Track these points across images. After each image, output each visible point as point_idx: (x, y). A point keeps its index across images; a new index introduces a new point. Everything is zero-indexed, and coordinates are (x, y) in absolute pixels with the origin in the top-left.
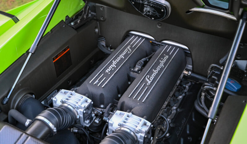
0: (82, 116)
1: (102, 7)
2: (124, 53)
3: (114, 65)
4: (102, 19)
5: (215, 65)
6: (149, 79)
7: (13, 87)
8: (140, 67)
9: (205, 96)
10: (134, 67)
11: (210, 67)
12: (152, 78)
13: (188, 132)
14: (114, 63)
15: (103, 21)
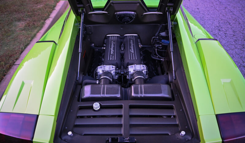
0: (114, 74)
1: (90, 27)
2: (112, 45)
3: (112, 50)
4: (90, 33)
5: (154, 37)
6: (131, 50)
7: (79, 71)
8: (123, 48)
9: (157, 50)
10: (120, 49)
11: (152, 39)
12: (133, 50)
13: (154, 69)
14: (112, 49)
15: (92, 34)
